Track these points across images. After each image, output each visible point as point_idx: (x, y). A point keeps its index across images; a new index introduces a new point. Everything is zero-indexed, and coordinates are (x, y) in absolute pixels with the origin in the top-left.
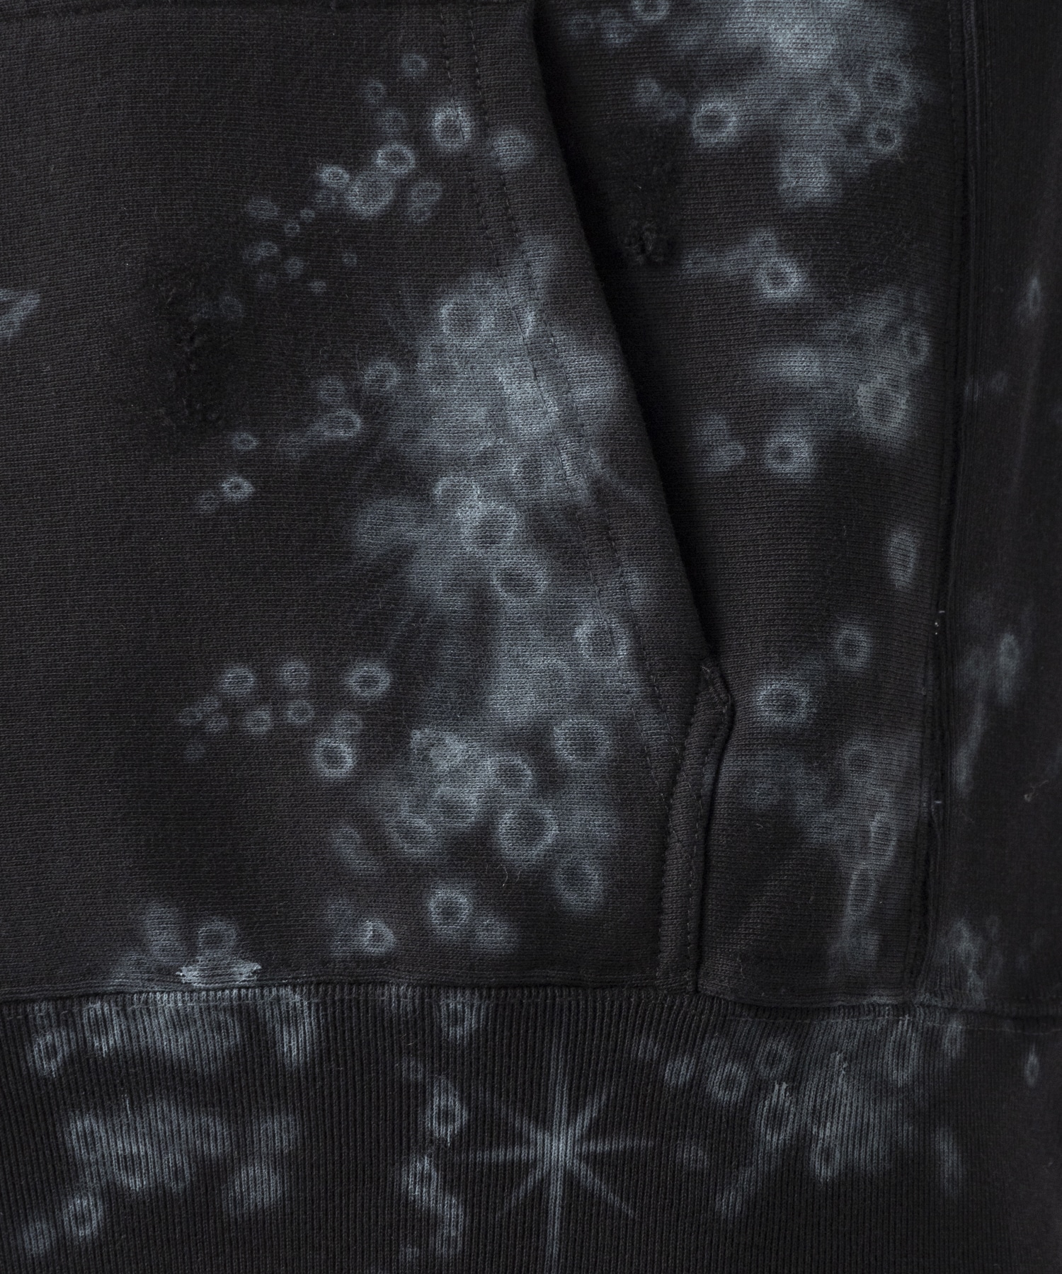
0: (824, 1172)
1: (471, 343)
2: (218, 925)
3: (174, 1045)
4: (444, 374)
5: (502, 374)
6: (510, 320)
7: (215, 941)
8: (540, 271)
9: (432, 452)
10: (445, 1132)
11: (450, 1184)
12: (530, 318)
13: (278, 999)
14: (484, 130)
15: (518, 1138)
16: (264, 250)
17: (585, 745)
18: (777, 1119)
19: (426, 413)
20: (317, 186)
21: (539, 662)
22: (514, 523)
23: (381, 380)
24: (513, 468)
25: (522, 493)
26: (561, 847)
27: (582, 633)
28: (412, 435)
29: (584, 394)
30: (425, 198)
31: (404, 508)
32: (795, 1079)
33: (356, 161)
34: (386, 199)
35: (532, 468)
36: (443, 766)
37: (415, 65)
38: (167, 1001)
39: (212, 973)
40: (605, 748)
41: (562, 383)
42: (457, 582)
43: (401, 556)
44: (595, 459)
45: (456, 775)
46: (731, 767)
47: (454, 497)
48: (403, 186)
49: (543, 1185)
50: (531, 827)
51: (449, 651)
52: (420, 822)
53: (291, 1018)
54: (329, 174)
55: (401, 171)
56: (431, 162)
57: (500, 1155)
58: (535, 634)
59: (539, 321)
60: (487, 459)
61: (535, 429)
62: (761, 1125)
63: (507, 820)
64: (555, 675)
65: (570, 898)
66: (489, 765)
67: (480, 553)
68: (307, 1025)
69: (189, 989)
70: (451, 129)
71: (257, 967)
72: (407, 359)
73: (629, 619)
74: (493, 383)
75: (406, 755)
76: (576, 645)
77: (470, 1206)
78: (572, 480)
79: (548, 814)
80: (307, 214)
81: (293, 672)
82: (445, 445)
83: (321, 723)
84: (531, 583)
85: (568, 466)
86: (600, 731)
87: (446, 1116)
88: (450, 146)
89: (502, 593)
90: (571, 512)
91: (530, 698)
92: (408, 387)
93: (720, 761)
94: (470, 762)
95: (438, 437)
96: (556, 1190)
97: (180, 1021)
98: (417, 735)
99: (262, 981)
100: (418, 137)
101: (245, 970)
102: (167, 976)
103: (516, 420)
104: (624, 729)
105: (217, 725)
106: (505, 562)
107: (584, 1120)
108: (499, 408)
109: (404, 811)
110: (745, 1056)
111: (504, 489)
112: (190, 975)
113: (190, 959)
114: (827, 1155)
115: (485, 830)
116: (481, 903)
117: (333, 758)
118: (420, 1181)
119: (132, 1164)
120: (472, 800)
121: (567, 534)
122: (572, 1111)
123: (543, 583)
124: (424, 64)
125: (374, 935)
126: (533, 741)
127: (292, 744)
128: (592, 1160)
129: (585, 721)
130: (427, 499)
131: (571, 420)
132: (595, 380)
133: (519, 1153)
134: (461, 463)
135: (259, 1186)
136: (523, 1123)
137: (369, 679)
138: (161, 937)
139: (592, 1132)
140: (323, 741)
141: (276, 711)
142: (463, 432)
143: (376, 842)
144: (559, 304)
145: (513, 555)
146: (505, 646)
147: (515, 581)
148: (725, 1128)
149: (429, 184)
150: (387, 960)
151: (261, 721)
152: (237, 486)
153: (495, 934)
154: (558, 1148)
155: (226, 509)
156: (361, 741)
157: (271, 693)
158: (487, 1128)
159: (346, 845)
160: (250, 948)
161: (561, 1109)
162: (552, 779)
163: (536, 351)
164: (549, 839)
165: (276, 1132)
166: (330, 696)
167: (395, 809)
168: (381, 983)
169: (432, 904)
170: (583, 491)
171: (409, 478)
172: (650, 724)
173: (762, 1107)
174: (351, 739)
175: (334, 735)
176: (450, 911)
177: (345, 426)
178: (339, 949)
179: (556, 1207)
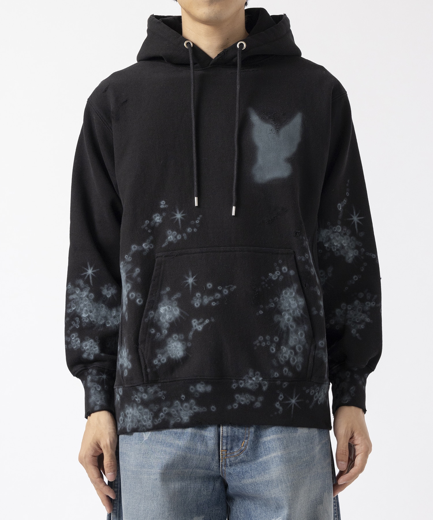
0: (319, 403)
1: (286, 296)
2: (258, 372)
3: (250, 387)
4: (283, 300)
5: (290, 300)
6: (291, 294)
7: (257, 374)
8: (295, 288)
9: (282, 309)
10: (281, 399)
11: (281, 405)
12: (294, 293)
13: (264, 383)
14: (289, 270)
15: (289, 400)
16: (263, 283)
17: (300, 349)
18: (316, 397)
19: (281, 304)
20: (269, 276)
21: (294, 337)
22: (291, 319)
23: (276, 300)
24: (291, 311)
25: (292, 315)
26: (297, 362)
27: (299, 333)
28: (280, 307)
29: (300, 303)
30: (281, 278)
31: (279, 316)
32: (318, 392)
33: (273, 273)
34: (277, 278)
35: (294, 312)
36: (284, 351)
37: (280, 261)
38: (250, 381)
39: (257, 379)
40: (302, 349)
41: (297, 302)
42: (285, 326)
43: (279, 322)
44: (301, 311)
45: (285, 353)
46: (316, 352)
47: (285, 315)
48: (279, 276)
49: (291, 406)
50: (294, 360)
51: (285, 335)
52: (282, 359)
53: (265, 385)
54: (270, 274)
55: (278, 274)
56: (282, 273)
57: (287, 402)
58: (294, 333)
59: (295, 294)
60: (288, 310)
61: (294, 307)
62: (314, 397)
63: (291, 359)
64: (296, 339)
65: (298, 369)
66: (289, 351)
67: (288, 322)
68: (267, 386)
69: (253, 380)
70: (285, 270)
71: (262, 378)
72: (279, 298)
73: (305, 332)
74: (289, 301)
75: (281, 350)
76: (298, 335)
77: (283, 408)
78: (298, 314)
79: (295, 358)
80: (268, 279)
81: (268, 337)
82: (283, 308)
83: (271, 345)
84: (293, 327)
85: (298, 312)
86: (301, 347)
87: (281, 397)
88: (284, 272)
89: (290, 328)
90: (298, 318)
91: (293, 342)
92: (279, 301)
93: (315, 351)
94: (287, 351)
95: (282, 307)
96: (293, 406)
97: (251, 384)
98: (281, 347)
99: (263, 380)
100: (281, 270)
101: (261, 379)
102: (251, 378)
103: (292, 306)
104: (304, 346)
105: (258, 344)
106: (290, 324)
107: (296, 398)
108: (290, 304)
109: (281, 358)
110: (314, 389)
111: (290, 314)
112: (254, 379)
113: (254, 377)
114: (320, 401)
115: (289, 361)
116: (289, 370)
117: (273, 350)
118: (277, 405)
119: (242, 401)
120: (287, 356)
121: (298, 320)
122: (296, 397)
123: (295, 327)
124: (281, 261)
125: (276, 374)
126: (294, 348)
127: (267, 347)
128: (297, 403)
129: (300, 345)
130: (282, 315)
131: (298, 306)
132: (301, 302)
133: (289, 402)
134: (285, 311)
135: (258, 405)
136: (290, 398)
137: (276, 339)
138: (251, 374)
139: (298, 399)
140: (271, 347)
141: (266, 343)
142: (285, 307)
143: (278, 362)
144: (298, 292)
145: (291, 323)
146: (291, 335)
147: (291, 326)
148: (311, 398)
149: (282, 276)
150: (278, 378)
151: (264, 344)
152: (261, 312)
153: (290, 374)
154: (293, 401)
155: (260, 315)
156: (276, 348)
157: (265, 340)
158: (286, 399)
159: (274, 362)
160: (261, 376)
161: (294, 397)
162: (296, 353)
163: (295, 297)
164: (296, 362)
165: (261, 399)
166: (272, 341)
167: (279, 357)
168: (277, 381)
169: (284, 370)
170: (300, 315)
171: (279, 312)
172: (307, 346)
173: (315, 396)
174: (275, 347)
175: (273, 347)
176: (286, 371)
177: (272, 305)
178: (272, 377)
179: (293, 408)
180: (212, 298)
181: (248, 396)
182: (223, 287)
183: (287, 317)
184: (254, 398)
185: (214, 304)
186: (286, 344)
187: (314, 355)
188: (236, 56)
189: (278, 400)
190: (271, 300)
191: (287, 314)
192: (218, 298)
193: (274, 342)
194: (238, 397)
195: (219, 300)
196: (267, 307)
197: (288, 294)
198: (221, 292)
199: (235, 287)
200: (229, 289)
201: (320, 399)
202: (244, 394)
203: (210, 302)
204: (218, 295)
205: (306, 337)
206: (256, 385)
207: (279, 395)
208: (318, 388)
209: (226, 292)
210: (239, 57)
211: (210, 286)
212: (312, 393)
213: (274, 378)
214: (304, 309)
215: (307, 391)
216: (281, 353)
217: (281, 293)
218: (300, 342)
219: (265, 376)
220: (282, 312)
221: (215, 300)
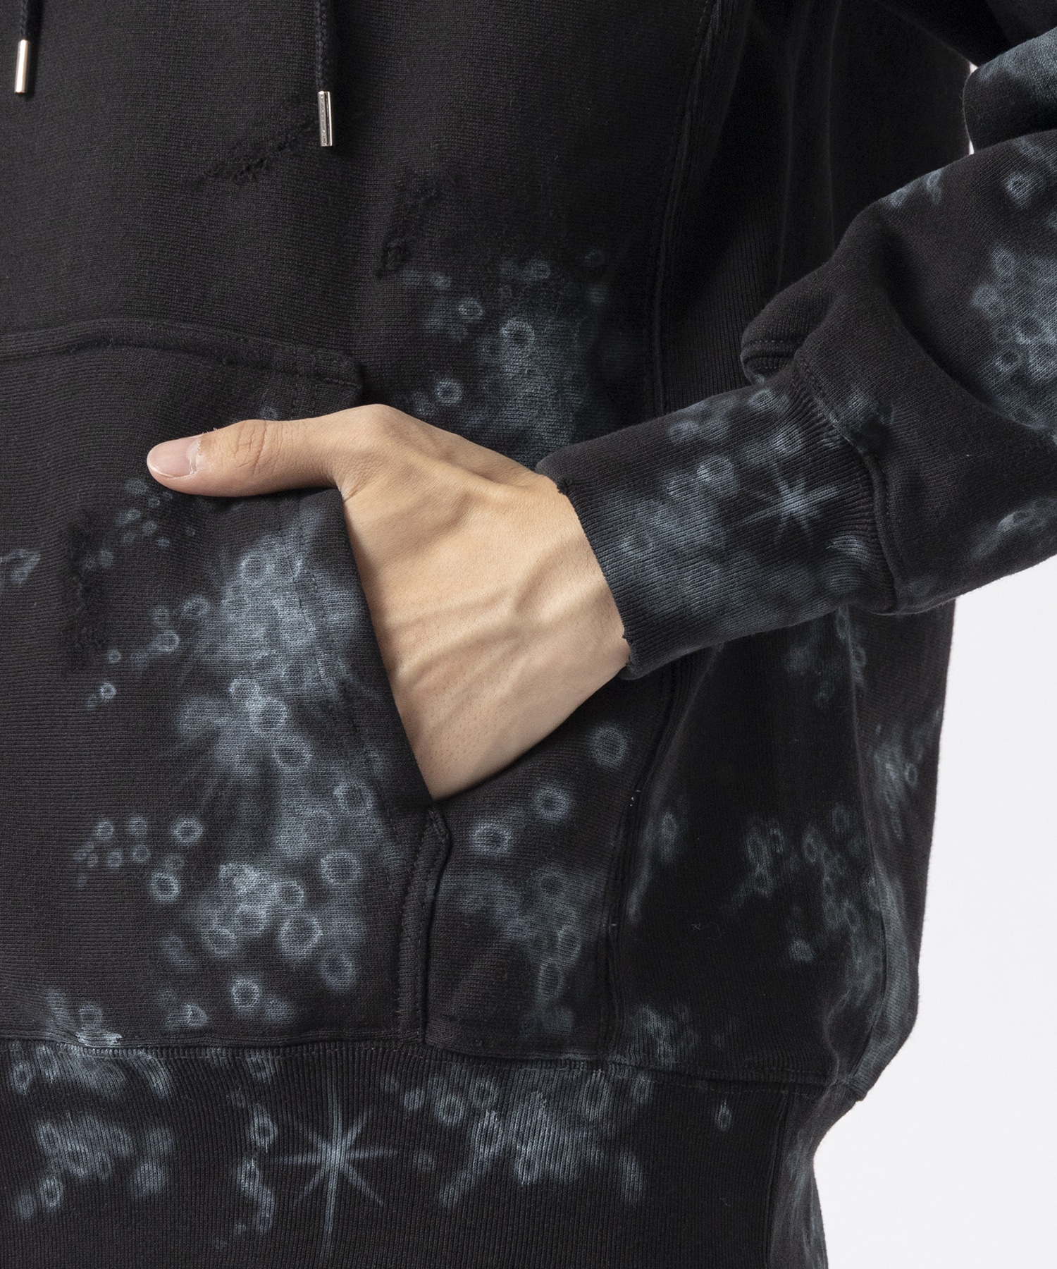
1: (257, 583)
2: (93, 1006)
4: (239, 604)
5: (278, 604)
7: (90, 1018)
8: (308, 531)
10: (264, 1143)
11: (266, 1181)
12: (298, 564)
13: (139, 1056)
15: (311, 1148)
17: (342, 870)
18: (488, 1137)
19: (223, 633)
21: (309, 812)
22: (284, 712)
23: (195, 610)
24: (282, 671)
25: (289, 689)
26: (325, 944)
27: (339, 791)
28: (213, 648)
29: (335, 618)
31: (211, 703)
32: (502, 1109)
35: (296, 672)
36: (243, 889)
39: (94, 1038)
40: (357, 872)
41: (319, 609)
42: (248, 756)
43: (210, 737)
44: (342, 667)
45: (252, 897)
46: (449, 883)
47: (243, 693)
49: (324, 1182)
50: (303, 931)
51: (246, 808)
52: (226, 931)
53: (152, 1070)
57: (299, 1159)
58: (304, 793)
59: (305, 566)
60: (265, 665)
61: (300, 643)
62: (476, 1139)
63: (286, 927)
64: (321, 821)
65: (332, 981)
66: (275, 887)
67: (264, 734)
68: (163, 1074)
71: (120, 1036)
72: (215, 596)
73: (371, 783)
74: (271, 611)
75: (216, 883)
76: (335, 800)
77: (278, 1195)
78: (325, 680)
79: (314, 921)
81: (137, 825)
82: (236, 656)
83: (156, 862)
84: (300, 756)
85: (322, 672)
86: (353, 859)
87: (264, 1131)
89: (281, 764)
90: (324, 705)
91: (304, 838)
92: (215, 615)
93: (439, 877)
94: (262, 887)
95: (232, 651)
96: (332, 1185)
98: (223, 868)
99: (126, 1043)
101: (112, 1038)
103: (286, 637)
104: (371, 858)
105: (92, 862)
106: (282, 741)
107: (352, 1135)
108: (274, 628)
109: (215, 924)
110: (461, 1090)
111: (275, 687)
113: (79, 1028)
114: (530, 1163)
115: (271, 936)
116: (268, 988)
117: (164, 887)
118: (249, 1178)
119: (75, 1157)
120: (262, 912)
121: (323, 721)
122: (346, 1129)
123: (308, 757)
125: (193, 1015)
126: (306, 870)
127: (135, 878)
128: (359, 1165)
129: (344, 854)
130: (225, 695)
131: (324, 637)
132: (341, 608)
133: (311, 1158)
134: (244, 668)
135: (150, 1177)
136: (313, 1137)
137: (188, 830)
138: (61, 1012)
139: (357, 1144)
140: (157, 875)
141: (127, 853)
142: (248, 647)
143: (194, 946)
144: (319, 554)
145: (284, 736)
146: (285, 801)
147: (287, 755)
148: (447, 1141)
150: (205, 1031)
151: (115, 859)
152: (108, 691)
153: (278, 1011)
154: (335, 1155)
155: (101, 706)
156: (184, 875)
157: (123, 840)
158: (289, 1141)
159: (173, 949)
160: (115, 1023)
161: (337, 1126)
162: (318, 896)
163: (302, 587)
164: (316, 939)
166: (160, 843)
167: (207, 922)
169: (234, 990)
170: (333, 690)
171: (214, 681)
172: (390, 854)
173: (477, 1129)
174: (177, 874)
175: (163, 870)
176: (246, 995)
177: (167, 644)
178: (171, 1025)
179: (332, 1200)
181: (93, 1126)
183: (256, 703)
184: (124, 1136)
187: (434, 903)
189: (249, 1149)
190: (160, 614)
191: (257, 688)
193: (177, 847)
194: (51, 1140)
196: (140, 658)
197: (270, 569)
201: (528, 1150)
202: (75, 1118)
205: (381, 808)
207: (248, 1122)
213: (185, 1032)
214: (354, 653)
215: (413, 1100)
216: (215, 901)
217: (230, 571)
218: (344, 836)
219: (134, 1023)
220: (226, 680)
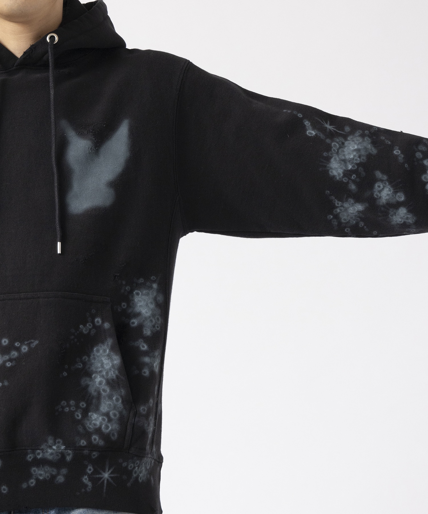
0: (140, 481)
1: (98, 354)
2: (60, 440)
3: (50, 458)
4: (95, 359)
5: (103, 359)
6: (105, 351)
7: (59, 442)
8: (110, 344)
9: (92, 371)
10: (90, 472)
11: (90, 480)
12: (108, 351)
13: (67, 452)
14: (103, 322)
15: (100, 474)
16: (72, 337)
17: (115, 415)
18: (136, 472)
19: (91, 364)
21: (108, 403)
22: (104, 382)
23: (85, 359)
24: (104, 373)
25: (105, 377)
26: (112, 430)
27: (114, 398)
28: (89, 368)
29: (115, 362)
30: (93, 332)
31: (88, 379)
32: (138, 467)
33: (84, 325)
34: (88, 331)
35: (107, 373)
36: (93, 418)
38: (50, 451)
39: (58, 447)
40: (118, 416)
41: (112, 360)
42: (95, 391)
43: (87, 386)
44: (117, 372)
45: (95, 420)
46: (137, 419)
47: (95, 378)
48: (90, 330)
49: (104, 481)
50: (107, 427)
51: (94, 401)
52: (90, 426)
53: (69, 455)
54: (81, 327)
55: (90, 327)
56: (94, 326)
57: (97, 476)
58: (107, 398)
59: (109, 351)
60: (100, 372)
61: (108, 367)
62: (133, 473)
63: (103, 426)
64: (110, 405)
65: (112, 438)
66: (100, 418)
67: (99, 386)
68: (71, 456)
69: (54, 449)
70: (98, 322)
71: (65, 447)
72: (89, 356)
73: (121, 396)
74: (102, 360)
75: (88, 416)
76: (113, 400)
77: (93, 483)
78: (113, 375)
79: (109, 425)
80: (78, 332)
81: (73, 402)
82: (94, 370)
83: (76, 411)
84: (107, 391)
85: (112, 373)
86: (117, 413)
87: (90, 470)
88: (97, 324)
89: (102, 392)
90: (113, 380)
91: (106, 408)
92: (89, 360)
93: (135, 418)
94: (98, 418)
95: (93, 368)
96: (106, 482)
97: (52, 454)
98: (90, 414)
99: (66, 449)
100: (93, 323)
101: (63, 447)
102: (50, 447)
103: (105, 366)
104: (121, 413)
105: (60, 410)
106: (103, 388)
107: (110, 471)
108: (102, 364)
110: (134, 463)
111: (103, 376)
112: (54, 447)
113: (55, 445)
114: (141, 478)
115: (100, 428)
116: (100, 439)
117: (78, 416)
118: (85, 479)
119: (41, 475)
120: (98, 423)
121: (112, 384)
122: (109, 470)
123: (108, 391)
124: (95, 311)
125: (83, 443)
126: (107, 414)
127: (72, 413)
128: (111, 477)
129: (115, 411)
130: (91, 378)
131: (113, 366)
132: (117, 360)
133: (100, 476)
134: (96, 372)
135: (60, 479)
136: (101, 471)
137: (83, 405)
138: (50, 441)
139: (111, 473)
140: (76, 413)
141: (69, 408)
142: (97, 368)
143: (85, 428)
144: (112, 349)
145: (104, 386)
146: (103, 400)
147: (104, 390)
148: (129, 473)
149: (94, 330)
150: (85, 447)
151: (67, 409)
152: (65, 374)
153: (102, 443)
154: (106, 475)
155: (63, 377)
157: (69, 405)
158: (96, 472)
159: (80, 428)
160: (64, 444)
161: (107, 470)
162: (110, 420)
163: (108, 355)
164: (110, 429)
165: (64, 471)
166: (77, 407)
167: (87, 424)
168: (84, 450)
169: (93, 438)
170: (115, 377)
171: (89, 374)
172: (124, 412)
173: (134, 471)
174: (81, 413)
175: (78, 412)
176: (95, 439)
177: (80, 366)
178: (77, 445)
179: (105, 484)
180: (7, 357)
181: (47, 468)
182: (22, 343)
183: (98, 379)
184: (55, 470)
185: (8, 364)
186: (97, 409)
187: (134, 423)
188: (47, 52)
189: (86, 473)
190: (78, 359)
191: (99, 376)
192: (14, 357)
193: (80, 408)
194: (35, 471)
195: (15, 359)
196: (72, 368)
197: (101, 351)
198: (18, 349)
199: (37, 342)
200: (29, 345)
201: (141, 475)
202: (43, 466)
203: (5, 362)
204: (15, 354)
205: (123, 402)
206: (57, 455)
207: (87, 467)
208: (138, 462)
209: (25, 349)
210: (51, 54)
211: (5, 342)
212: (131, 467)
213: (80, 446)
214: (119, 370)
215: (124, 464)
216: (88, 420)
217: (92, 350)
218: (115, 408)
219: (69, 445)
220: (92, 374)
221: (10, 360)
